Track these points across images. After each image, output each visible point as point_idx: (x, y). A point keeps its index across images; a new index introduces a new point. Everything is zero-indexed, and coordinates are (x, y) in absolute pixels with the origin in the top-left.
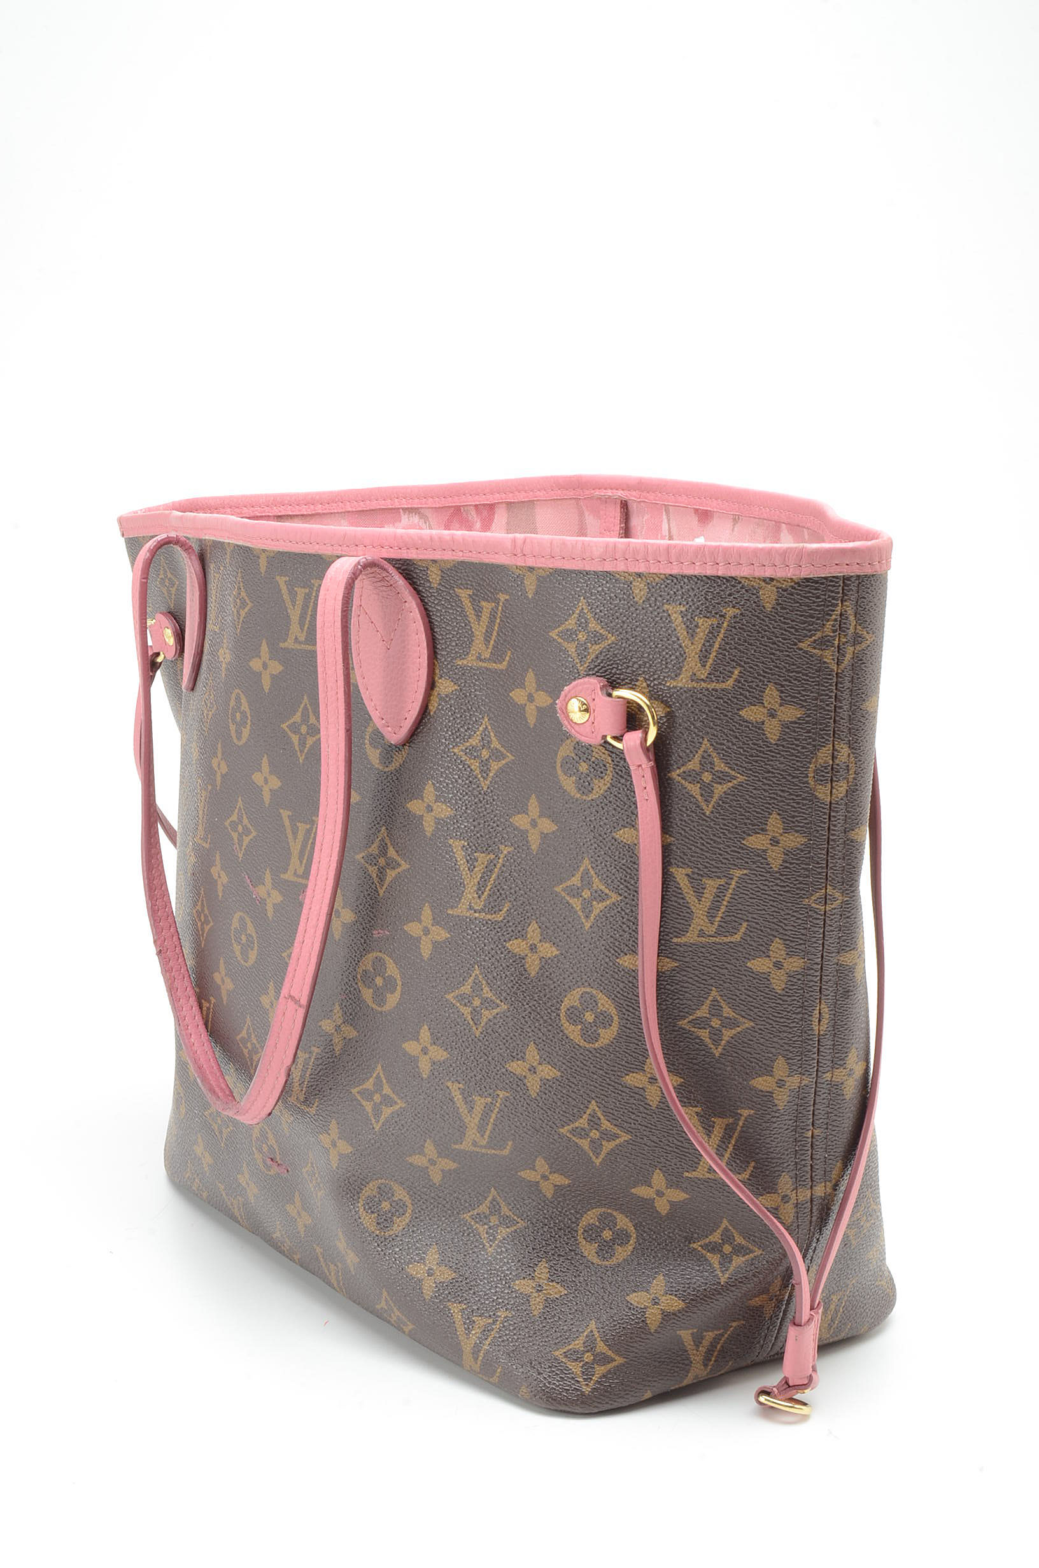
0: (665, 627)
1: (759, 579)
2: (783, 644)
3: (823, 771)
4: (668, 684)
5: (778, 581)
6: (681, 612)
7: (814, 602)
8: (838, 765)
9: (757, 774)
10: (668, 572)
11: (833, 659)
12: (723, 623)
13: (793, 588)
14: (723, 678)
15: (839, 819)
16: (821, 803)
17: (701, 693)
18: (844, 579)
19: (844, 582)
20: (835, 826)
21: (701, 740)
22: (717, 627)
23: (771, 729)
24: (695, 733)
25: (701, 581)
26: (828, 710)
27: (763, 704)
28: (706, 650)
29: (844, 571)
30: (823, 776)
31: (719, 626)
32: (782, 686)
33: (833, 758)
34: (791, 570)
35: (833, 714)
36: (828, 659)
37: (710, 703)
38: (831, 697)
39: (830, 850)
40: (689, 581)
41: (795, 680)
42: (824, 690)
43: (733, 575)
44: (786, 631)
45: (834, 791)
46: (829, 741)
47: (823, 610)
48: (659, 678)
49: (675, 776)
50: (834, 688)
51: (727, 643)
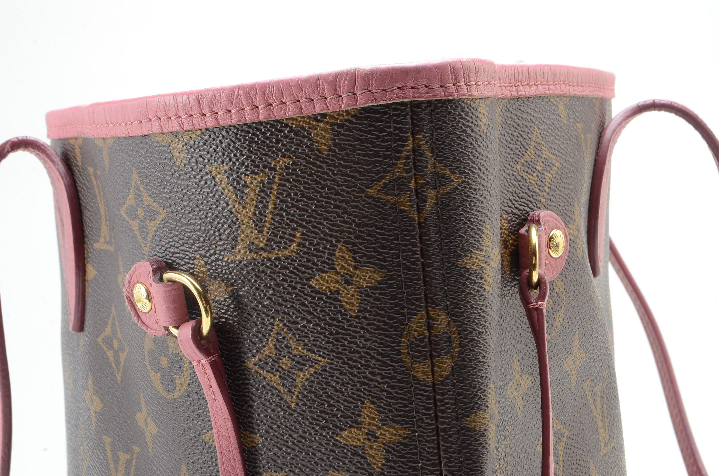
0: (211, 192)
1: (309, 117)
2: (348, 193)
3: (419, 346)
4: (226, 259)
5: (332, 117)
6: (226, 172)
7: (378, 137)
8: (436, 336)
9: (341, 355)
10: (203, 126)
11: (412, 206)
12: (274, 177)
13: (350, 122)
14: (285, 243)
15: (447, 403)
16: (421, 385)
17: (263, 265)
18: (411, 107)
19: (412, 111)
20: (443, 412)
21: (272, 321)
22: (268, 183)
23: (348, 299)
24: (264, 313)
25: (242, 131)
26: (414, 269)
27: (335, 269)
28: (260, 213)
29: (409, 97)
30: (420, 351)
31: (271, 182)
32: (354, 244)
33: (430, 327)
34: (345, 100)
35: (421, 273)
36: (405, 206)
37: (275, 276)
38: (414, 253)
39: (442, 443)
40: (228, 133)
41: (369, 235)
42: (406, 245)
43: (278, 118)
44: (348, 176)
45: (436, 368)
46: (421, 307)
47: (390, 145)
48: (215, 253)
49: (251, 366)
50: (418, 241)
51: (282, 201)
